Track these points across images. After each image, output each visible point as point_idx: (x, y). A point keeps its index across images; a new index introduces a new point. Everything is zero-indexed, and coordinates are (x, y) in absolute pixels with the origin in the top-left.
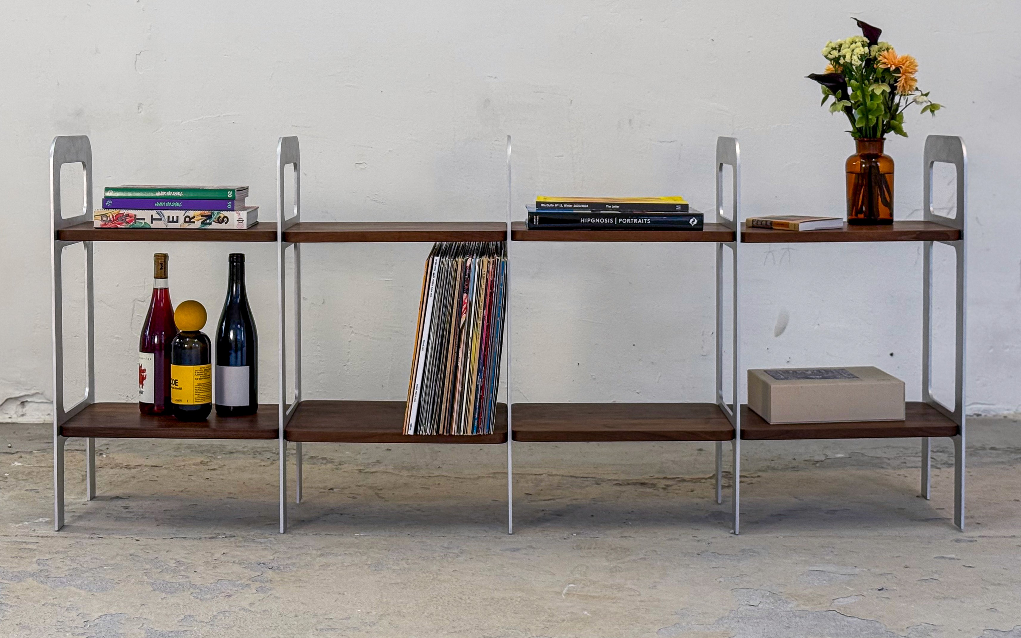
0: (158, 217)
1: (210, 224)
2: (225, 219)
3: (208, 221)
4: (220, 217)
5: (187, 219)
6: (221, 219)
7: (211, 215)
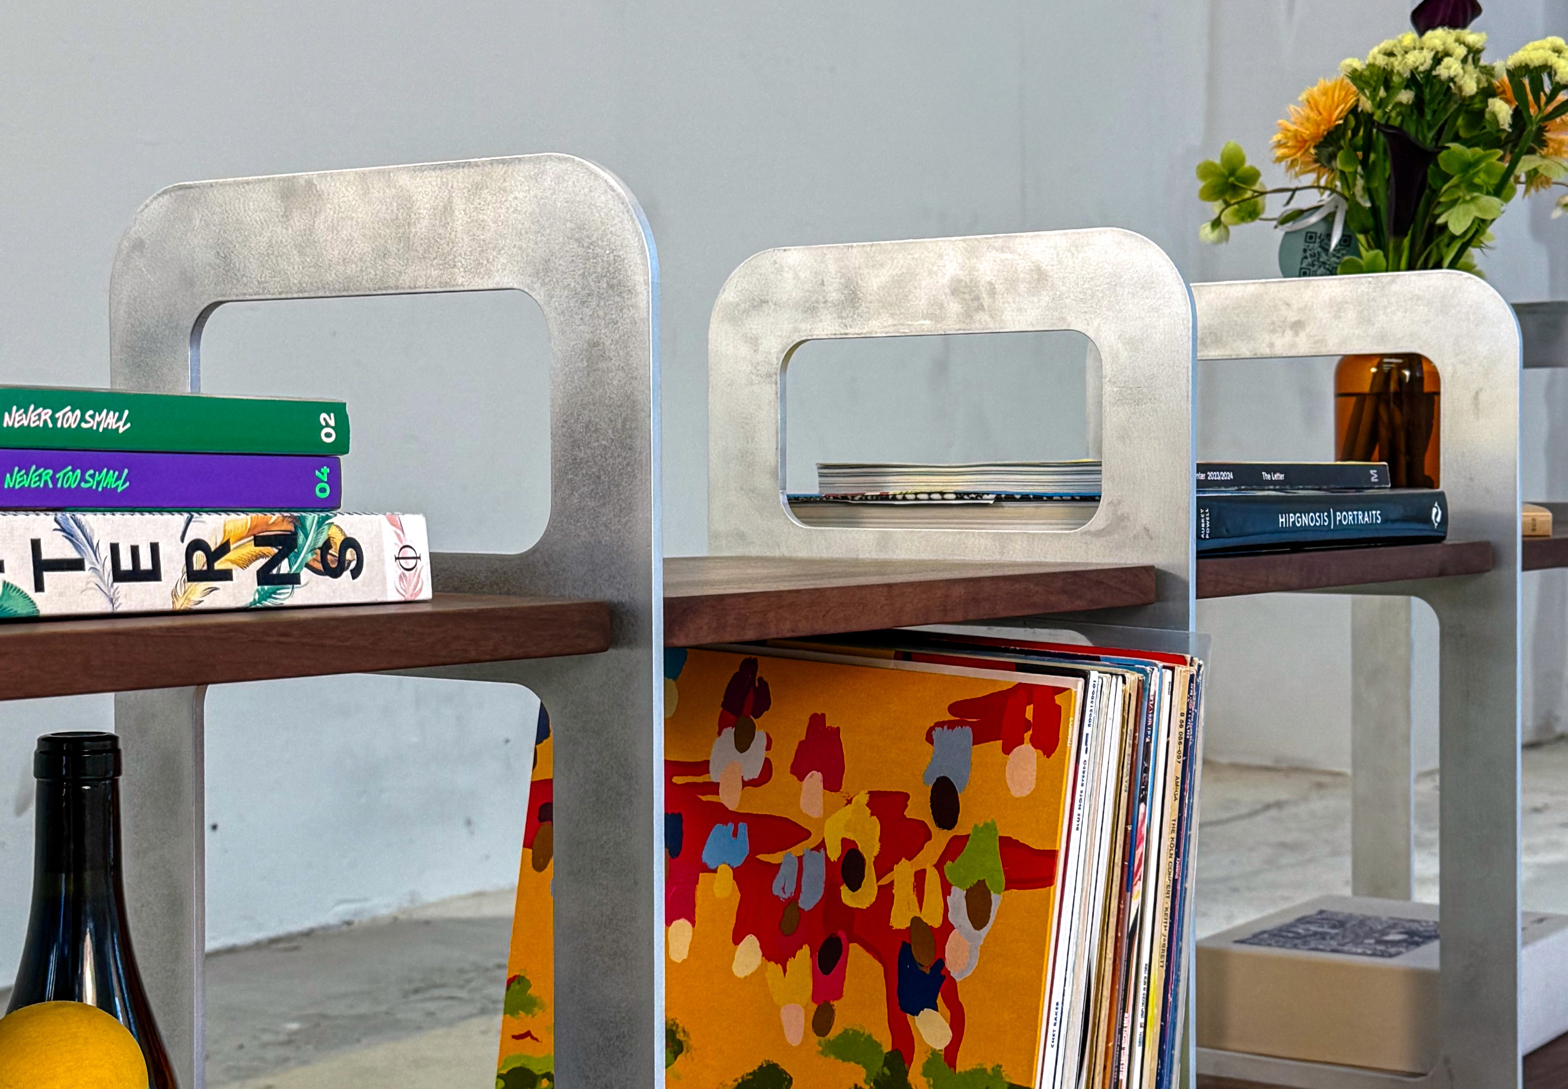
0: (65, 551)
1: (293, 579)
2: (350, 554)
3: (284, 567)
4: (327, 545)
5: (199, 560)
6: (334, 551)
7: (294, 535)
